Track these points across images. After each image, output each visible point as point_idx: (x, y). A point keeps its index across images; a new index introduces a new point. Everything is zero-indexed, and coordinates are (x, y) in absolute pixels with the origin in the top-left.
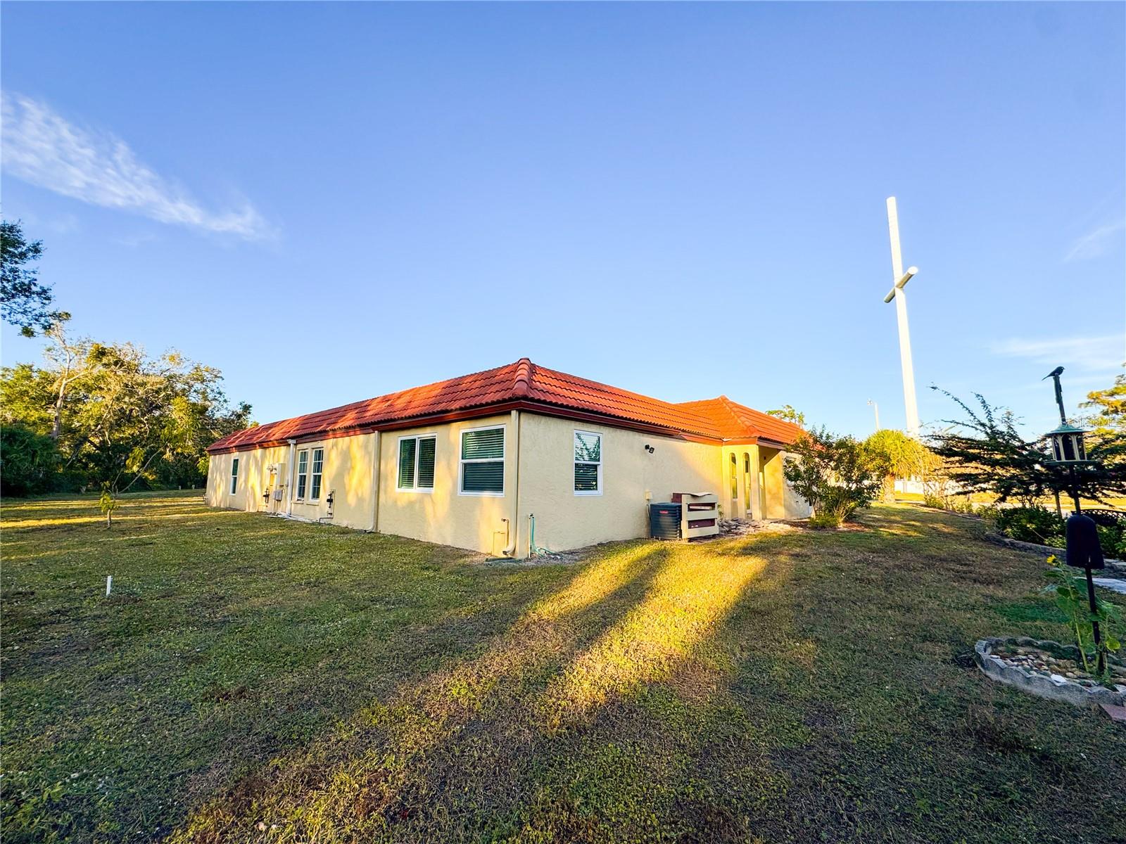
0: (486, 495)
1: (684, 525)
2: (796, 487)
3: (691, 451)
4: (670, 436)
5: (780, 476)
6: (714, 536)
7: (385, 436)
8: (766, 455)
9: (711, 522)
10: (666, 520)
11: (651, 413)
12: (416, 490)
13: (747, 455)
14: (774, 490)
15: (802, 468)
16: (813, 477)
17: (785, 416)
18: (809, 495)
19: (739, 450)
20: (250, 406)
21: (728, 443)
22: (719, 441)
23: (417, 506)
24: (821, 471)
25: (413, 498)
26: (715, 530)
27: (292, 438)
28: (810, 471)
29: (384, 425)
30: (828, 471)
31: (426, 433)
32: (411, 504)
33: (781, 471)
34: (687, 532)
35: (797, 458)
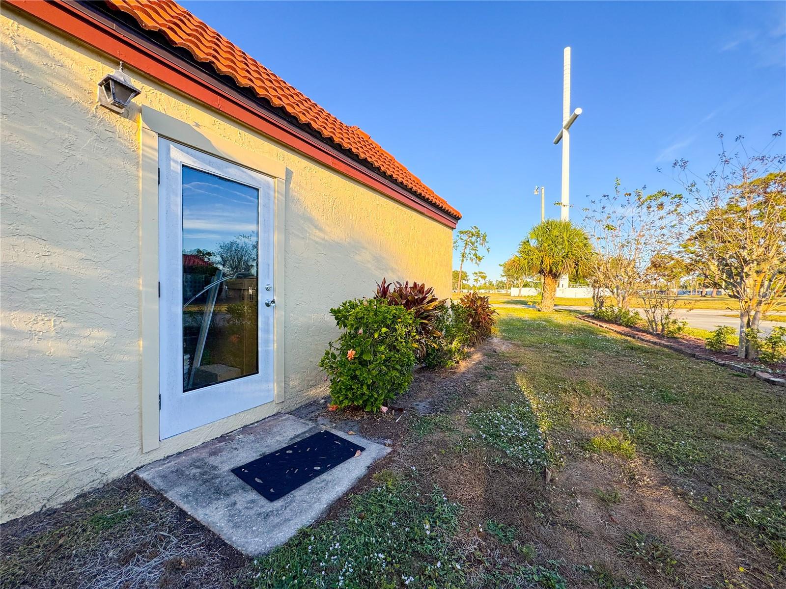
17: (473, 235)
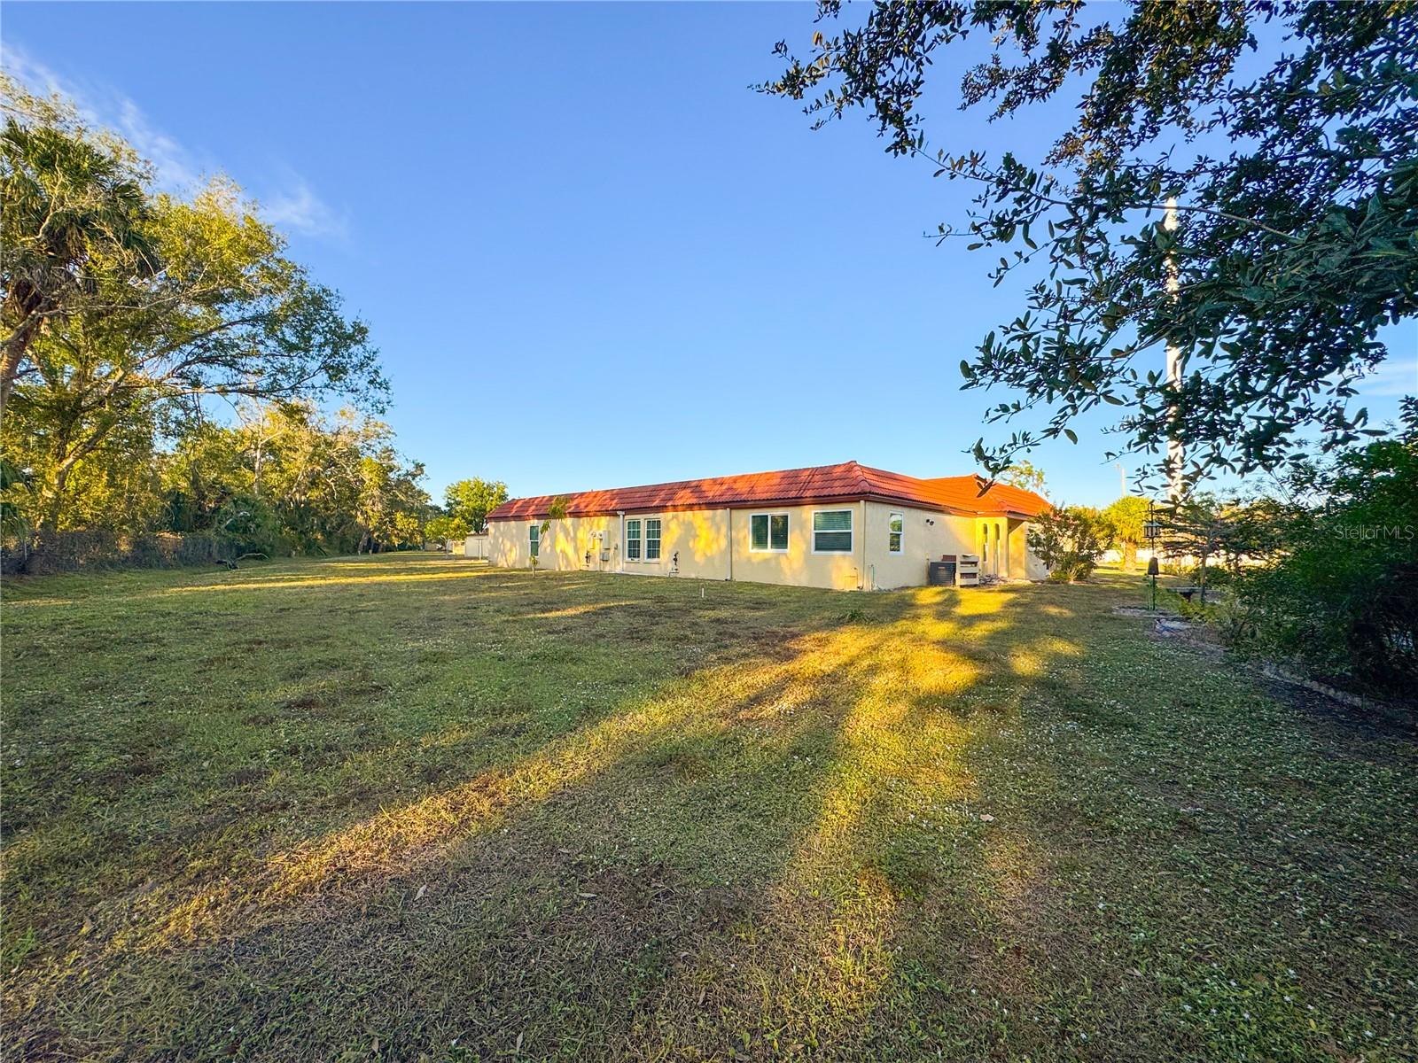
0: (837, 553)
1: (958, 576)
2: (1036, 552)
3: (953, 522)
4: (941, 512)
5: (1023, 544)
6: (975, 586)
7: (734, 512)
8: (1013, 524)
9: (974, 575)
10: (943, 573)
11: (926, 494)
12: (769, 551)
13: (997, 526)
14: (1016, 556)
15: (1043, 537)
16: (1052, 544)
18: (1047, 559)
19: (990, 522)
20: (423, 465)
21: (981, 516)
22: (975, 514)
23: (773, 562)
24: (1059, 538)
25: (767, 556)
26: (976, 581)
27: (622, 510)
28: (1049, 539)
29: (736, 504)
30: (1065, 539)
31: (779, 512)
32: (766, 561)
33: (1024, 538)
34: (959, 581)
35: (1038, 528)
